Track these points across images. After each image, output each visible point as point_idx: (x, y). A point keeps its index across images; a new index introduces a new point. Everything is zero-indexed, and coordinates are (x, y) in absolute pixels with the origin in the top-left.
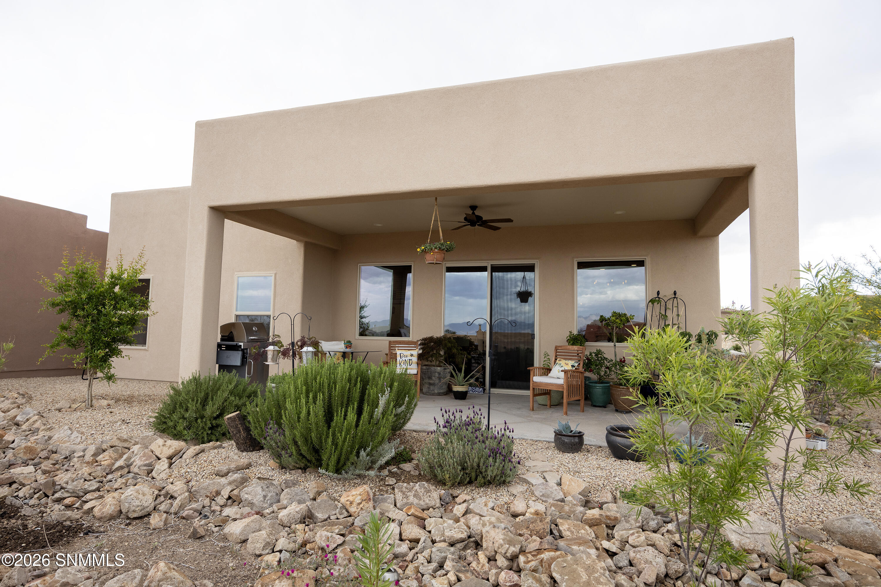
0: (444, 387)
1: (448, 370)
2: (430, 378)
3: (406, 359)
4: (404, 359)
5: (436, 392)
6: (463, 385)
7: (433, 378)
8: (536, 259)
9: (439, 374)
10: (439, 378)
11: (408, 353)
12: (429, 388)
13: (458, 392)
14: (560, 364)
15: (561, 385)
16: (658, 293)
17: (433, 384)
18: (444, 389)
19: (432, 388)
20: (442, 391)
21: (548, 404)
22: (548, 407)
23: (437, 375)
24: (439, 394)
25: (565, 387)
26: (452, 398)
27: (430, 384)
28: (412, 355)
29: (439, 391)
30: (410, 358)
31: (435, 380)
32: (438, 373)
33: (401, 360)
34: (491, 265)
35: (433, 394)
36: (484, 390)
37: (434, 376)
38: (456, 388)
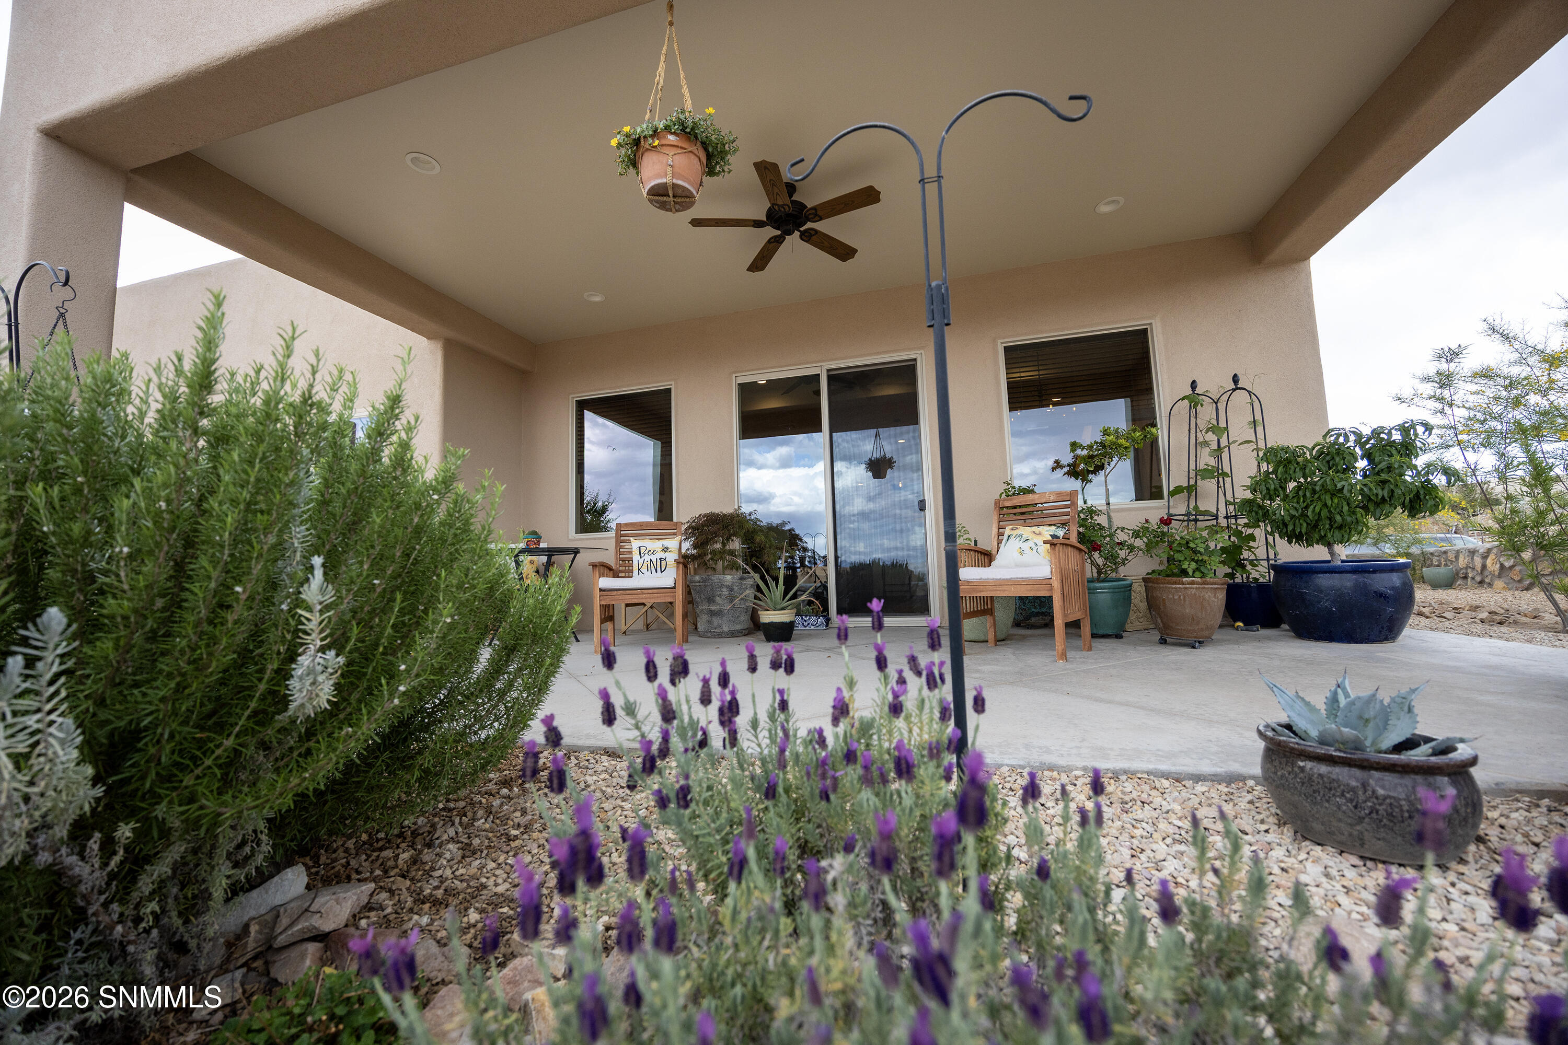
0: (742, 618)
1: (750, 582)
2: (711, 600)
3: (654, 558)
4: (647, 558)
5: (726, 629)
6: (783, 609)
7: (718, 599)
8: (919, 349)
9: (731, 589)
10: (731, 599)
11: (657, 545)
12: (709, 622)
13: (772, 624)
14: (1021, 536)
15: (1047, 582)
16: (1194, 385)
17: (719, 613)
18: (744, 621)
19: (716, 621)
20: (738, 627)
21: (991, 636)
22: (990, 644)
23: (725, 592)
24: (733, 634)
25: (1056, 584)
26: (760, 640)
27: (712, 613)
28: (665, 549)
29: (733, 628)
30: (663, 555)
31: (721, 603)
32: (728, 587)
33: (641, 561)
34: (828, 370)
35: (720, 635)
36: (828, 620)
37: (720, 595)
38: (768, 617)
